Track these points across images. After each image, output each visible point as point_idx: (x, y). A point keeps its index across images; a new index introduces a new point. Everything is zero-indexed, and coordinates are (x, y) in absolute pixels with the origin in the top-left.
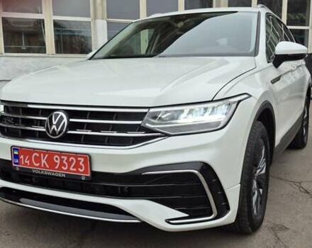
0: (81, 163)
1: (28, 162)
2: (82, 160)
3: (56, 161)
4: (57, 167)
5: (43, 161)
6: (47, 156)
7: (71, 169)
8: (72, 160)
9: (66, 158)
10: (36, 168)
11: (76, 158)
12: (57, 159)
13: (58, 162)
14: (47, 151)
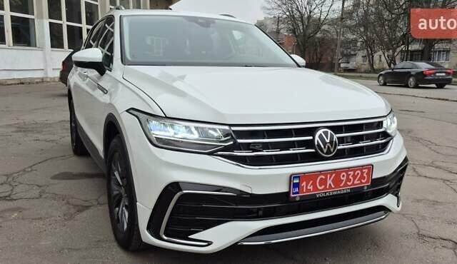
0: (365, 175)
1: (311, 188)
2: (366, 171)
3: (342, 178)
4: (342, 185)
5: (329, 182)
6: (334, 175)
7: (356, 182)
8: (358, 174)
9: (352, 173)
10: (321, 191)
11: (361, 170)
12: (343, 176)
13: (345, 178)
14: (335, 170)
